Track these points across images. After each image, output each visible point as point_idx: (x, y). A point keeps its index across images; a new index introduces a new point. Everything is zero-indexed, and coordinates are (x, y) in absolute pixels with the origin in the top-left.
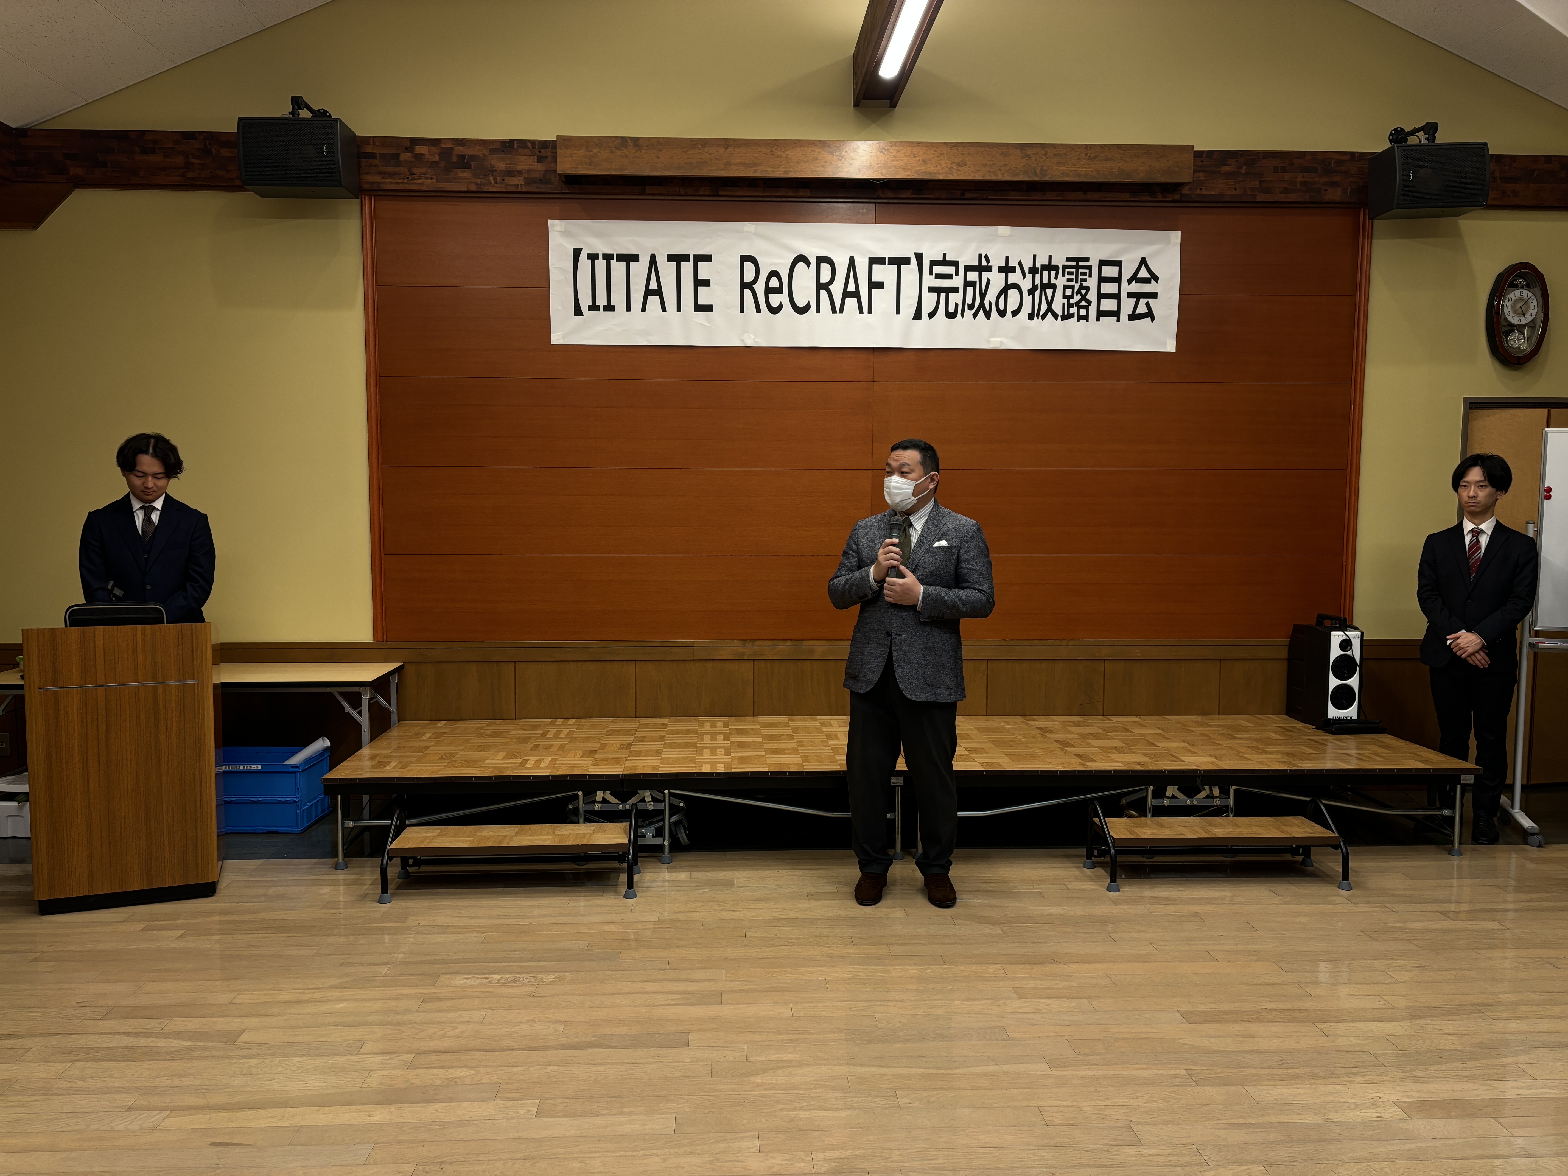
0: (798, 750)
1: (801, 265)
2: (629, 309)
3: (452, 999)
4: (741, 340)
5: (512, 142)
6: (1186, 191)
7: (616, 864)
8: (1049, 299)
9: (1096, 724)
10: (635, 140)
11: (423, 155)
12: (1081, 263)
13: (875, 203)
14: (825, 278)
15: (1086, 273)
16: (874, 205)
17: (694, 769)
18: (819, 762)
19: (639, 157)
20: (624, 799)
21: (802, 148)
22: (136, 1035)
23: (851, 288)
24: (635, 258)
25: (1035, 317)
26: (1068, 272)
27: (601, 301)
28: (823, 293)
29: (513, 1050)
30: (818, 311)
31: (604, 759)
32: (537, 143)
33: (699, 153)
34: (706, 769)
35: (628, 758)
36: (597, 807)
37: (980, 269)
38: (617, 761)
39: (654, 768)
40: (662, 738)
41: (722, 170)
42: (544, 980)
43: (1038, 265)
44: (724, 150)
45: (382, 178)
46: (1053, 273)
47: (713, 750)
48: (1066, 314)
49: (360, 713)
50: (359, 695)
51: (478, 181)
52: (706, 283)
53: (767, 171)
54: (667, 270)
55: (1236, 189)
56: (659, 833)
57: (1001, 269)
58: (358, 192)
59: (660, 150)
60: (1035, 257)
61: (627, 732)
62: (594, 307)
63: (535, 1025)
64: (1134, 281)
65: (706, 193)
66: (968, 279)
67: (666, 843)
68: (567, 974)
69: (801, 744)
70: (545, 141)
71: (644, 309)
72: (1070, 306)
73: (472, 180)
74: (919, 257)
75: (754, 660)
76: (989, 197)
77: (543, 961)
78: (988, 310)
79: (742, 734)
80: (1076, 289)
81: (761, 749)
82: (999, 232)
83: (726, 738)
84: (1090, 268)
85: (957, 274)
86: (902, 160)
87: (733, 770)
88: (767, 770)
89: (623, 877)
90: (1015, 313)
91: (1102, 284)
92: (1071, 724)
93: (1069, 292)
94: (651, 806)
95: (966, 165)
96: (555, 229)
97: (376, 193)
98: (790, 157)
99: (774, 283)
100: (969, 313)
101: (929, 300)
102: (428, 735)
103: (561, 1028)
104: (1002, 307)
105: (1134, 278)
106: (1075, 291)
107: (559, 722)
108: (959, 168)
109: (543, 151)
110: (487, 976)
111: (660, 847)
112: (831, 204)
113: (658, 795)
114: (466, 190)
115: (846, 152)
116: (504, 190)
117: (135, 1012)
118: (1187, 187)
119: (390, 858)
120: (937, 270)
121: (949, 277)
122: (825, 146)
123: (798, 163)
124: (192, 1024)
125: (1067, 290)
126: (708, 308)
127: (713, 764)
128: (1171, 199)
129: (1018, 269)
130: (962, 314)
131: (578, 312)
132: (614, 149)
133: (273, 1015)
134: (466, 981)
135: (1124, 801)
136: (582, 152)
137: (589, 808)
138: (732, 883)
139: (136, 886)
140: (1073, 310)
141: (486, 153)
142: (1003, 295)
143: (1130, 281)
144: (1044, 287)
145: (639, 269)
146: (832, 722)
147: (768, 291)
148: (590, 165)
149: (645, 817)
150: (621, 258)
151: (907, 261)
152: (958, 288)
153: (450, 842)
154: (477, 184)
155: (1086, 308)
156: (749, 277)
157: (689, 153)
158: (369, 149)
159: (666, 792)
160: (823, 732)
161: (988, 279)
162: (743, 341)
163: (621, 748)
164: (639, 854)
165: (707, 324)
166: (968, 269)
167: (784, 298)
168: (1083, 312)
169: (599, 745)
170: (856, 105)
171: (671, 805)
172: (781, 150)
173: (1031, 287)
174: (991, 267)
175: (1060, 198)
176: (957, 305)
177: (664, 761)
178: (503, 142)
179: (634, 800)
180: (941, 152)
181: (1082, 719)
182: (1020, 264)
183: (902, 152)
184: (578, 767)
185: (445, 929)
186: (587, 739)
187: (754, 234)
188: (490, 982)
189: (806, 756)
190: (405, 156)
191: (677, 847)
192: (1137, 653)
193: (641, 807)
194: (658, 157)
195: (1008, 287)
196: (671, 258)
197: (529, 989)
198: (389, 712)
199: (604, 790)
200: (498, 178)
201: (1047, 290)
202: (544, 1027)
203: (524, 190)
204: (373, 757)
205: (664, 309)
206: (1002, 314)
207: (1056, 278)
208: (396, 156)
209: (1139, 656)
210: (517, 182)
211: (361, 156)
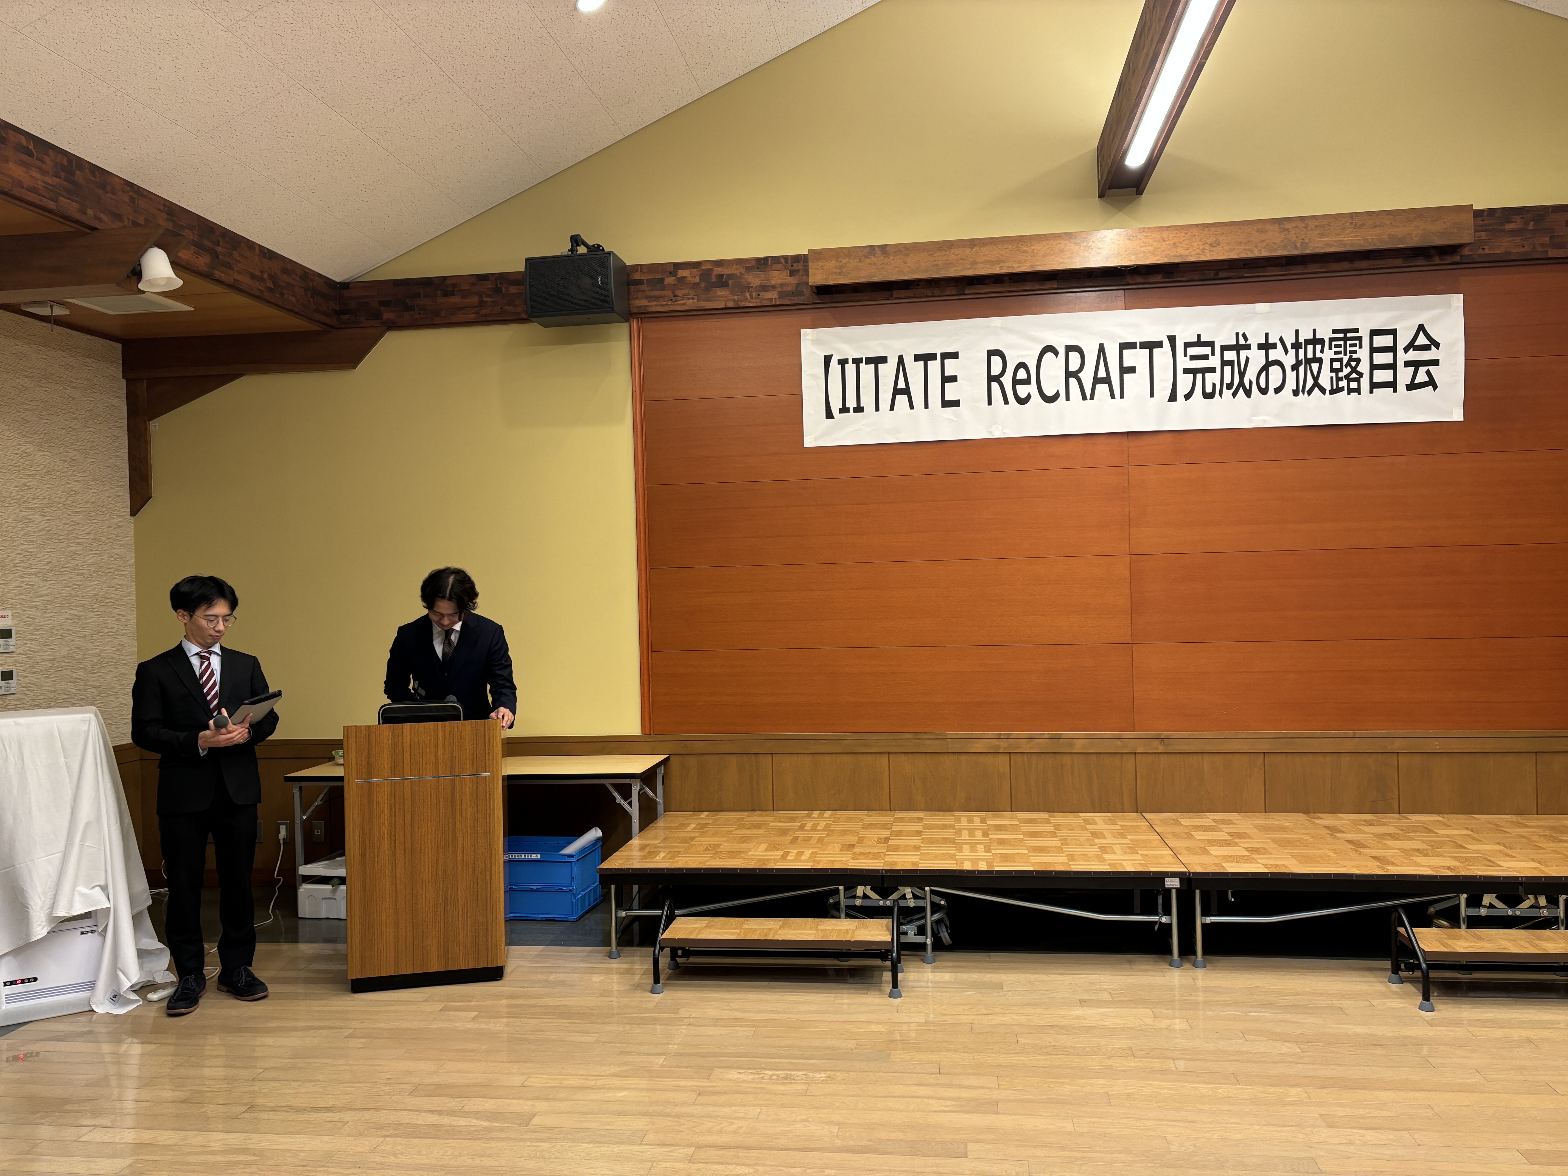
0: (1062, 849)
1: (1049, 355)
2: (877, 409)
3: (726, 1093)
4: (989, 432)
5: (766, 259)
6: (1466, 252)
7: (878, 962)
8: (1315, 373)
9: (1391, 823)
10: (883, 248)
11: (686, 277)
12: (1349, 335)
13: (1124, 289)
14: (1074, 366)
15: (1356, 344)
16: (1123, 291)
17: (955, 866)
18: (1086, 861)
19: (887, 264)
20: (884, 895)
21: (1048, 242)
22: (440, 1113)
23: (1102, 374)
24: (884, 360)
25: (1301, 393)
26: (1335, 345)
27: (851, 403)
28: (1073, 381)
29: (789, 1150)
30: (1068, 399)
31: (863, 854)
32: (790, 258)
33: (945, 255)
34: (967, 866)
35: (887, 853)
36: (858, 902)
37: (1237, 348)
38: (876, 856)
39: (913, 863)
40: (919, 833)
41: (968, 269)
42: (816, 1079)
43: (1301, 340)
44: (970, 249)
45: (649, 301)
46: (1319, 347)
47: (973, 847)
48: (1335, 387)
49: (630, 804)
50: (629, 786)
51: (736, 297)
52: (954, 379)
53: (1013, 267)
54: (915, 370)
55: (1523, 247)
56: (921, 931)
57: (1260, 347)
58: (628, 316)
59: (908, 255)
60: (1297, 332)
61: (884, 826)
62: (844, 410)
63: (810, 1125)
64: (1412, 349)
65: (953, 293)
66: (1225, 359)
67: (929, 941)
68: (837, 1074)
69: (1065, 842)
70: (797, 256)
71: (892, 408)
72: (1339, 379)
73: (730, 298)
74: (1172, 339)
75: (1010, 753)
76: (1245, 275)
77: (813, 1059)
78: (1248, 388)
79: (1001, 830)
80: (1345, 362)
81: (1022, 846)
82: (1256, 309)
83: (985, 834)
84: (1360, 339)
85: (1213, 354)
86: (1151, 245)
87: (996, 868)
88: (1031, 869)
89: (887, 976)
90: (1278, 390)
91: (1374, 354)
92: (1363, 823)
93: (1337, 365)
94: (912, 903)
95: (1219, 245)
96: (807, 338)
97: (643, 315)
98: (1036, 251)
99: (1022, 374)
100: (1227, 393)
101: (1184, 383)
102: (693, 826)
103: (835, 1130)
104: (1263, 385)
105: (1411, 346)
106: (1344, 364)
107: (816, 814)
108: (1212, 249)
109: (795, 265)
110: (759, 1071)
111: (922, 947)
112: (1078, 294)
113: (919, 892)
114: (724, 306)
115: (1093, 242)
116: (759, 304)
117: (438, 1091)
118: (1467, 248)
119: (662, 949)
120: (1192, 351)
121: (1205, 357)
122: (1071, 238)
123: (1044, 256)
124: (488, 1105)
125: (1334, 363)
126: (956, 403)
127: (974, 861)
128: (1449, 262)
129: (1279, 345)
130: (1221, 394)
131: (829, 415)
132: (863, 258)
133: (561, 1100)
134: (739, 1075)
135: (1432, 910)
136: (833, 263)
137: (850, 902)
138: (999, 986)
139: (435, 967)
140: (1343, 384)
141: (743, 271)
142: (1264, 372)
143: (1406, 350)
144: (1309, 361)
145: (887, 371)
146: (1096, 818)
147: (1016, 382)
148: (840, 275)
149: (907, 914)
150: (869, 361)
151: (1159, 344)
152: (1215, 368)
153: (718, 933)
154: (734, 301)
155: (1358, 380)
156: (996, 370)
157: (935, 255)
158: (637, 276)
159: (927, 889)
160: (1087, 830)
161: (1247, 357)
162: (991, 432)
163: (879, 842)
164: (902, 953)
165: (954, 419)
166: (1224, 348)
167: (1032, 388)
168: (1354, 385)
169: (857, 838)
170: (1101, 195)
171: (932, 903)
172: (1027, 245)
173: (1294, 362)
174: (1250, 345)
175: (1324, 270)
176: (1214, 385)
177: (924, 856)
178: (758, 260)
179: (894, 896)
180: (1192, 234)
181: (1375, 818)
182: (1281, 340)
183: (1151, 237)
184: (838, 861)
185: (716, 1021)
186: (844, 832)
187: (1001, 328)
188: (762, 1078)
189: (1072, 855)
190: (669, 280)
191: (939, 946)
192: (1436, 745)
193: (902, 903)
194: (905, 262)
195: (1268, 364)
196: (918, 358)
197: (799, 1087)
198: (656, 803)
199: (865, 885)
200: (754, 294)
201: (1313, 365)
202: (818, 1128)
203: (778, 303)
204: (642, 848)
205: (912, 407)
206: (1264, 391)
207: (1322, 351)
208: (661, 281)
209: (1438, 749)
210: (771, 296)
211: (630, 283)
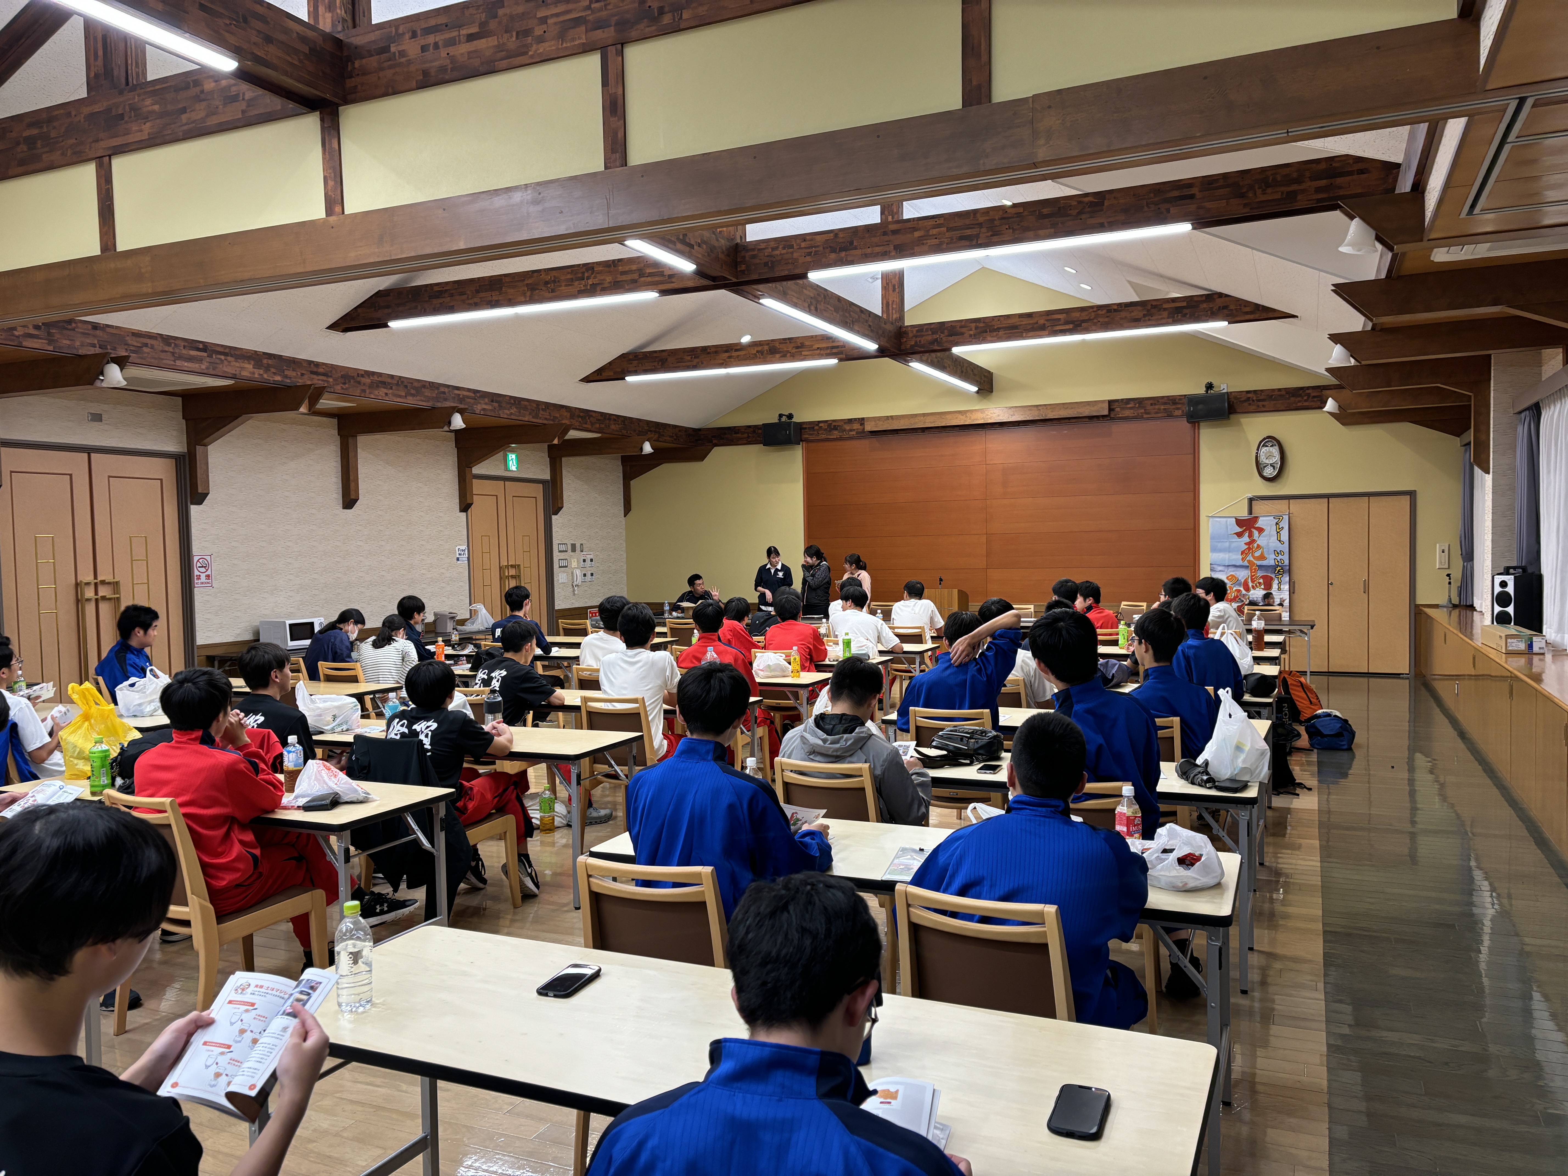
5: (852, 419)
6: (1112, 416)
10: (892, 417)
11: (822, 426)
13: (985, 430)
32: (860, 419)
33: (914, 419)
41: (923, 424)
44: (923, 417)
45: (808, 436)
51: (840, 434)
53: (939, 423)
58: (801, 441)
59: (901, 419)
65: (921, 432)
73: (838, 434)
95: (1014, 415)
97: (807, 441)
98: (947, 418)
108: (1012, 417)
109: (860, 422)
112: (968, 432)
114: (836, 437)
115: (968, 414)
116: (848, 437)
122: (960, 413)
123: (950, 420)
128: (1106, 420)
132: (885, 420)
136: (874, 422)
141: (843, 424)
148: (876, 427)
157: (911, 419)
158: (804, 426)
170: (977, 393)
172: (944, 415)
175: (1059, 423)
178: (849, 420)
180: (1005, 411)
190: (816, 428)
194: (900, 422)
200: (847, 432)
203: (856, 436)
208: (813, 428)
210: (854, 433)
211: (801, 429)
